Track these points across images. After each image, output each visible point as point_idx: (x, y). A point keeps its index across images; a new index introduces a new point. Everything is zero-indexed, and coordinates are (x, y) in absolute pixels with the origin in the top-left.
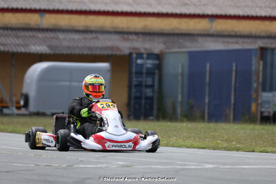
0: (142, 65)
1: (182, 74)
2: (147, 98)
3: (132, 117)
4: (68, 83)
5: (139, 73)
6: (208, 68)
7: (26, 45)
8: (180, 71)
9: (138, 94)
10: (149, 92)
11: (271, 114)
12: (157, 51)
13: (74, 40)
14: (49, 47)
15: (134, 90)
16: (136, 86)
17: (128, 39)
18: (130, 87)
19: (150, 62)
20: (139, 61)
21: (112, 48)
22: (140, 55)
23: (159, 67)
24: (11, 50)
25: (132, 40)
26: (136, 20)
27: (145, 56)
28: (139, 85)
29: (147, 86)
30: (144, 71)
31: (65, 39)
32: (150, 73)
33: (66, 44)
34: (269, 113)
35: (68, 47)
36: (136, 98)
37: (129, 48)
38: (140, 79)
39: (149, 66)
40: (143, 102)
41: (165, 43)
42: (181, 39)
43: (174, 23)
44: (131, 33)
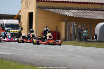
7: (96, 16)
24: (90, 18)
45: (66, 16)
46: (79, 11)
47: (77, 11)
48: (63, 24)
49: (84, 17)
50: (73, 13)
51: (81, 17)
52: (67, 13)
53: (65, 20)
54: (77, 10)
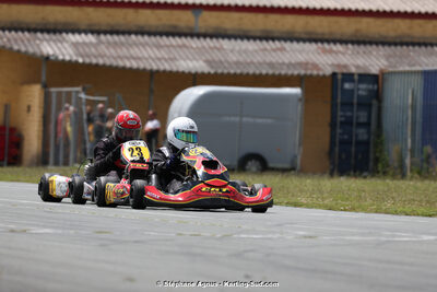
0: (352, 91)
2: (358, 143)
3: (336, 172)
4: (237, 119)
5: (347, 105)
7: (173, 59)
8: (410, 101)
9: (346, 137)
10: (362, 134)
12: (374, 70)
13: (246, 51)
14: (208, 62)
15: (339, 131)
16: (342, 123)
17: (331, 51)
18: (333, 125)
19: (363, 86)
20: (347, 86)
21: (305, 65)
22: (348, 77)
23: (378, 95)
24: (148, 68)
25: (336, 53)
26: (343, 20)
27: (356, 77)
28: (348, 123)
29: (360, 125)
30: (355, 101)
31: (232, 51)
32: (364, 104)
33: (233, 58)
35: (237, 63)
36: (342, 142)
37: (333, 65)
38: (349, 114)
39: (362, 93)
40: (353, 149)
41: (387, 58)
42: (413, 52)
43: (402, 27)
44: (335, 41)
45: (47, 58)
46: (102, 37)
47: (91, 38)
48: (35, 94)
49: (121, 64)
50: (75, 45)
51: (108, 63)
52: (50, 47)
53: (44, 78)
54: (92, 32)
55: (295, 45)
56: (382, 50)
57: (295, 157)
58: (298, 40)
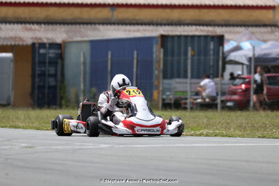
0: (45, 54)
1: (84, 64)
2: (50, 87)
3: (36, 106)
6: (110, 57)
8: (82, 59)
9: (42, 84)
10: (52, 81)
11: (172, 102)
12: (59, 41)
15: (37, 80)
16: (39, 75)
17: (31, 29)
18: (33, 76)
19: (52, 51)
20: (42, 51)
21: (14, 38)
22: (42, 45)
23: (61, 57)
25: (35, 30)
26: (38, 9)
27: (47, 46)
28: (43, 75)
29: (50, 76)
30: (47, 61)
32: (53, 63)
34: (171, 100)
36: (39, 87)
37: (32, 38)
38: (43, 69)
39: (51, 55)
40: (46, 91)
41: (67, 32)
42: (83, 28)
43: (76, 13)
44: (33, 23)
55: (8, 26)
56: (64, 28)
57: (10, 97)
58: (10, 22)
